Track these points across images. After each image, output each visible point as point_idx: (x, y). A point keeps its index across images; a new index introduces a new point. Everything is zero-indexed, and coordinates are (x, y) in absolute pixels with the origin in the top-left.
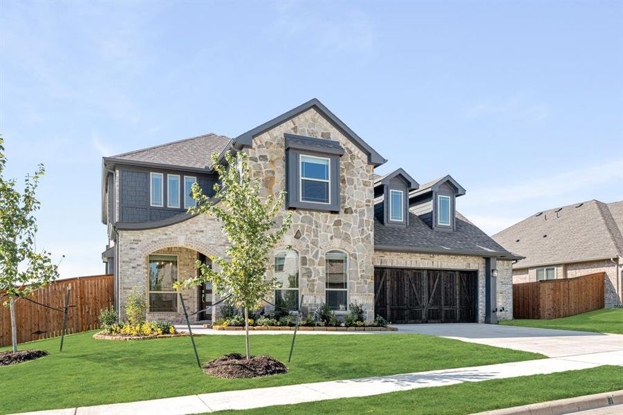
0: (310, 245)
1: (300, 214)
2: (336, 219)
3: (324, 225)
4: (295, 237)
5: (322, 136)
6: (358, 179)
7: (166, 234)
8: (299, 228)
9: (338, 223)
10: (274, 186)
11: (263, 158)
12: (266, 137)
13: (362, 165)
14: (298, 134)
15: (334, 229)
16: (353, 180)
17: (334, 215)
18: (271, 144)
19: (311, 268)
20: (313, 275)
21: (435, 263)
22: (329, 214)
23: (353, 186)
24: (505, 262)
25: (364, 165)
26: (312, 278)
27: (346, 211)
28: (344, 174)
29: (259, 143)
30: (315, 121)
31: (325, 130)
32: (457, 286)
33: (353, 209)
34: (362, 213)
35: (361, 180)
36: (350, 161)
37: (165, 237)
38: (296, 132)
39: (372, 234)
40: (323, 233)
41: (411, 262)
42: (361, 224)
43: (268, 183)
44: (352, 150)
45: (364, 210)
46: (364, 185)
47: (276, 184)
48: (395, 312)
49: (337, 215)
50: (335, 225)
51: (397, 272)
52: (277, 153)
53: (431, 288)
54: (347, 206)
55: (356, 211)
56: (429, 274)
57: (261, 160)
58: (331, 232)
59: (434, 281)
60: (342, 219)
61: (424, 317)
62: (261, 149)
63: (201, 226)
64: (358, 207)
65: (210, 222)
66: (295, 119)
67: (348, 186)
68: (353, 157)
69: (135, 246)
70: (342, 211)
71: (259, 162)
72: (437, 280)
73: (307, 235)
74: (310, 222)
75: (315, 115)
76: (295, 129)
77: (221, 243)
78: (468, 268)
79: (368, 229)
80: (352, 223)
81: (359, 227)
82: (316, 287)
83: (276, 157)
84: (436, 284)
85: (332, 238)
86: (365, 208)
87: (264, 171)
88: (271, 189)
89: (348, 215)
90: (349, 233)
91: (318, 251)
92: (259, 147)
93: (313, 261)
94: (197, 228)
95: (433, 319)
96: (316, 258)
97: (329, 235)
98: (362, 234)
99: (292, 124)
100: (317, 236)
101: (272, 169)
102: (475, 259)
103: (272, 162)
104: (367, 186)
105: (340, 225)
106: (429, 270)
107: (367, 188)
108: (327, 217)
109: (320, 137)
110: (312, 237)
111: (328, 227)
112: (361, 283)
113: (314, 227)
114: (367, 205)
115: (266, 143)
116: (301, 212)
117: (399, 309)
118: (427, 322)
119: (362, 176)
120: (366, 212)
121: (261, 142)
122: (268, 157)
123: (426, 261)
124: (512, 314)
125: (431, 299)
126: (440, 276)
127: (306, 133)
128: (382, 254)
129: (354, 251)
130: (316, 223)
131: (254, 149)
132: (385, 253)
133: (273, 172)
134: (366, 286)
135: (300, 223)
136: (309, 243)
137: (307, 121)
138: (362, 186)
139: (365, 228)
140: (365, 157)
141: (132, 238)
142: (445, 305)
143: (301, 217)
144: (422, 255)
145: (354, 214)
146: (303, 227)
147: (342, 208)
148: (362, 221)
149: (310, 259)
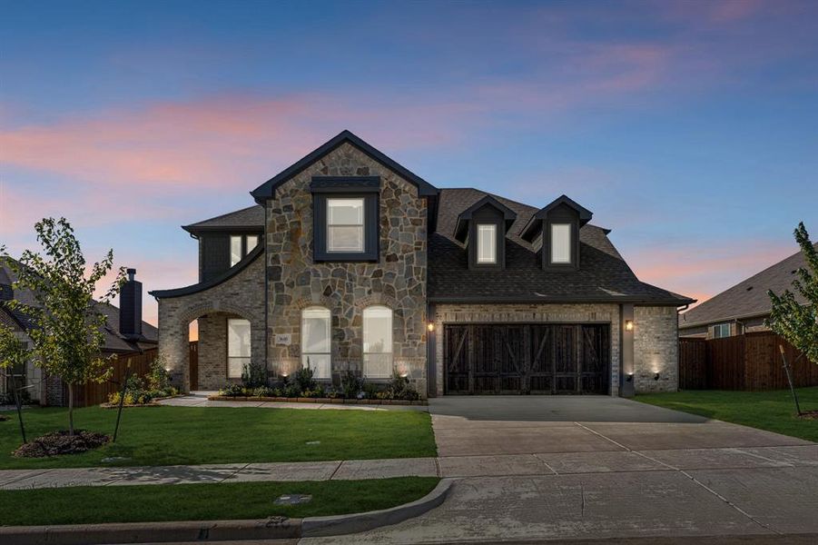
0: (343, 302)
1: (331, 267)
2: (376, 269)
3: (360, 279)
4: (325, 294)
5: (358, 172)
6: (405, 218)
7: (202, 300)
8: (329, 284)
9: (378, 274)
10: (300, 239)
11: (288, 208)
12: (291, 184)
13: (412, 199)
14: (329, 175)
15: (373, 281)
16: (397, 220)
17: (372, 265)
18: (297, 191)
19: (344, 329)
20: (346, 337)
21: (538, 316)
22: (367, 265)
23: (398, 228)
24: (665, 308)
25: (414, 200)
26: (346, 340)
27: (388, 259)
28: (387, 214)
29: (283, 193)
30: (349, 156)
31: (362, 164)
32: (578, 346)
33: (399, 255)
34: (410, 259)
35: (409, 219)
36: (394, 197)
37: (200, 302)
38: (326, 173)
39: (424, 283)
40: (358, 287)
41: (501, 315)
42: (409, 273)
43: (293, 236)
44: (397, 183)
45: (412, 255)
46: (413, 224)
47: (302, 236)
48: (480, 380)
49: (377, 265)
50: (373, 276)
51: (484, 330)
52: (303, 201)
53: (536, 348)
54: (390, 252)
55: (402, 258)
56: (532, 330)
57: (285, 211)
58: (369, 286)
59: (541, 339)
60: (383, 269)
61: (524, 386)
62: (285, 199)
63: (236, 288)
64: (404, 252)
65: (246, 283)
66: (326, 159)
67: (392, 228)
68: (398, 193)
69: (173, 313)
70: (383, 259)
71: (283, 214)
72: (545, 338)
73: (339, 291)
74: (343, 275)
75: (349, 150)
76: (325, 170)
77: (257, 305)
78: (592, 320)
79: (418, 278)
80: (397, 273)
81: (406, 277)
82: (350, 352)
83: (302, 205)
84: (543, 344)
85: (370, 292)
86: (414, 252)
87: (288, 222)
88: (296, 242)
89: (392, 263)
90: (393, 285)
91: (352, 309)
92: (283, 197)
93: (347, 321)
94: (232, 292)
95: (539, 389)
96: (350, 317)
97: (367, 289)
98: (410, 285)
99: (321, 164)
100: (351, 291)
101: (298, 220)
102: (605, 307)
103: (298, 211)
104: (417, 225)
105: (381, 276)
106: (531, 325)
107: (417, 228)
108: (363, 268)
109: (355, 175)
110: (346, 293)
111: (365, 279)
112: (408, 345)
113: (347, 281)
114: (416, 249)
115: (291, 191)
116: (332, 264)
117: (486, 376)
118: (528, 393)
119: (410, 215)
120: (415, 257)
121: (285, 190)
122: (294, 207)
123: (524, 314)
124: (676, 384)
125: (535, 363)
126: (550, 332)
127: (339, 172)
128: (457, 308)
129: (400, 306)
130: (350, 275)
131: (278, 200)
132: (462, 306)
133: (299, 223)
134: (416, 349)
135: (330, 277)
136: (341, 300)
137: (340, 157)
138: (411, 226)
139: (415, 277)
140: (415, 189)
141: (170, 305)
142: (558, 371)
143: (332, 270)
144: (516, 306)
145: (400, 261)
146: (334, 281)
147: (384, 255)
148: (409, 269)
149: (343, 319)
